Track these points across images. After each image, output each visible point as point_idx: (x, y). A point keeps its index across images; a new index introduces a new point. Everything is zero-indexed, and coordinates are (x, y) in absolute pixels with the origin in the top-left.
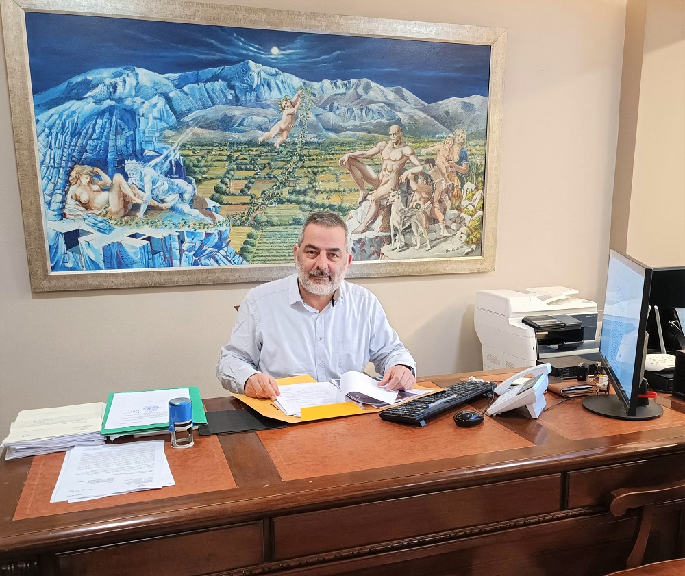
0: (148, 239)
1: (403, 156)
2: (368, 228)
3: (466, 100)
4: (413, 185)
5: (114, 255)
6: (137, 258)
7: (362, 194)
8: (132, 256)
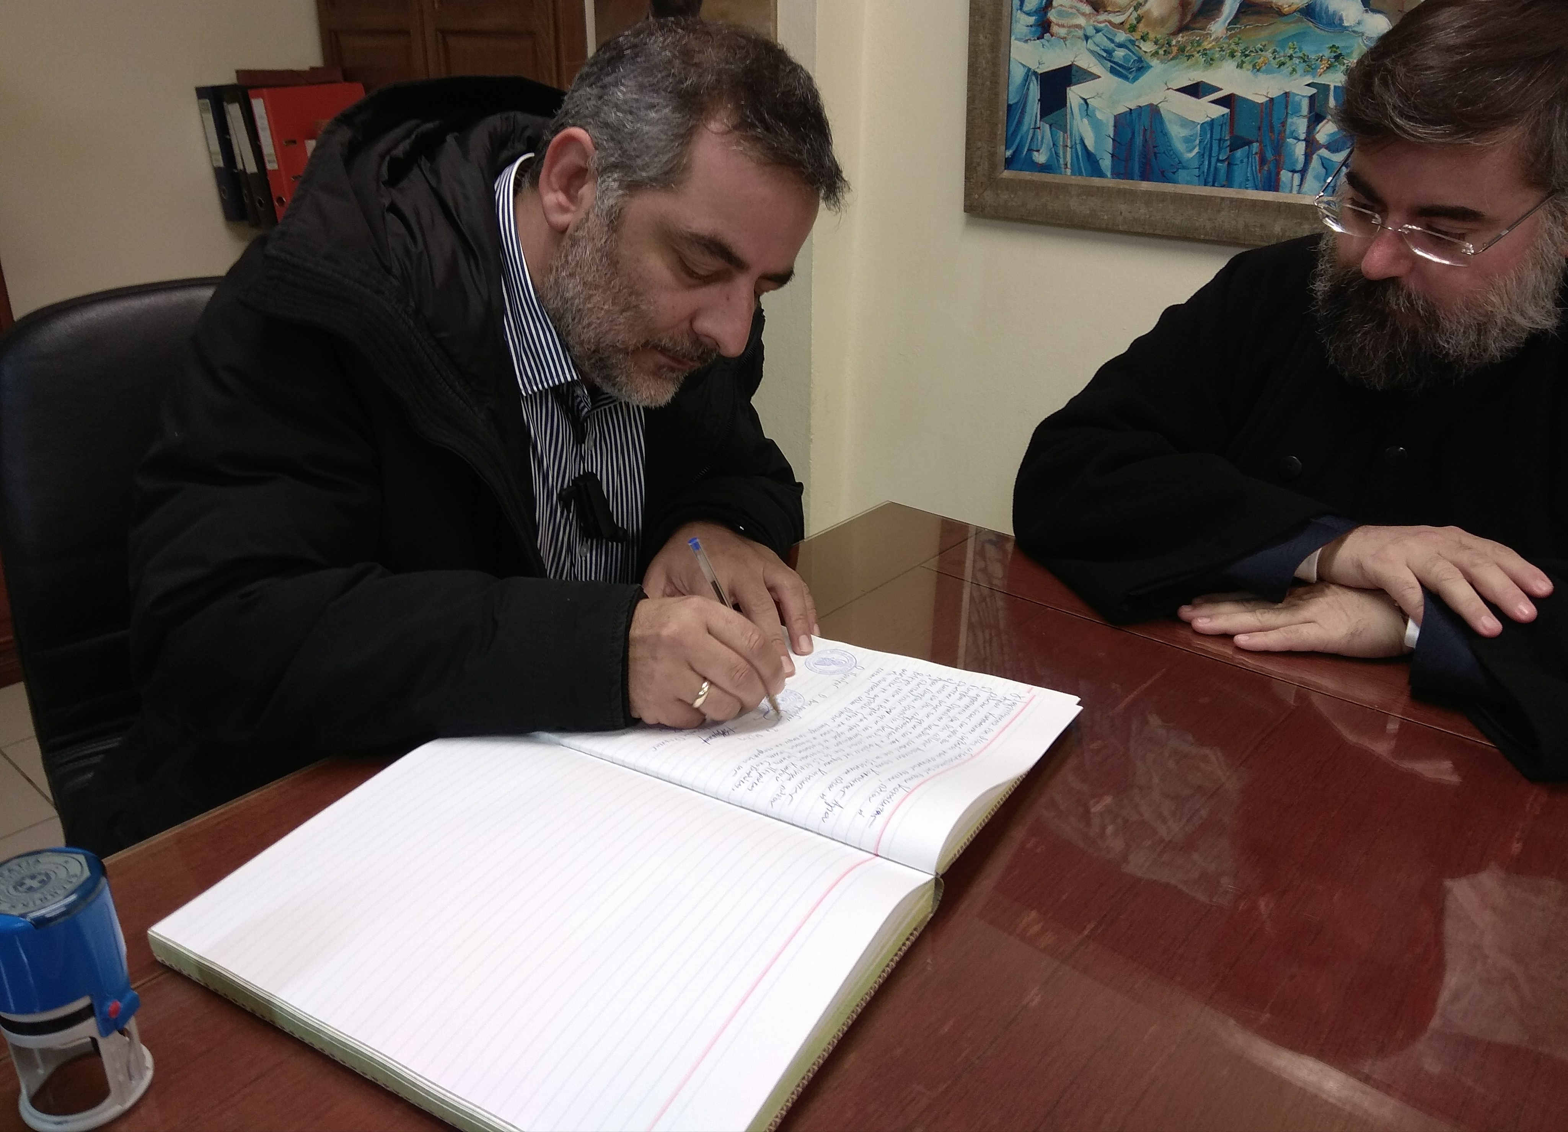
0: (1227, 101)
5: (1139, 140)
6: (1190, 155)
8: (1179, 146)
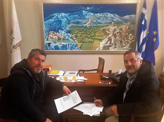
0: (63, 45)
1: (115, 28)
2: (106, 44)
3: (130, 16)
4: (117, 35)
7: (105, 37)
8: (60, 48)
